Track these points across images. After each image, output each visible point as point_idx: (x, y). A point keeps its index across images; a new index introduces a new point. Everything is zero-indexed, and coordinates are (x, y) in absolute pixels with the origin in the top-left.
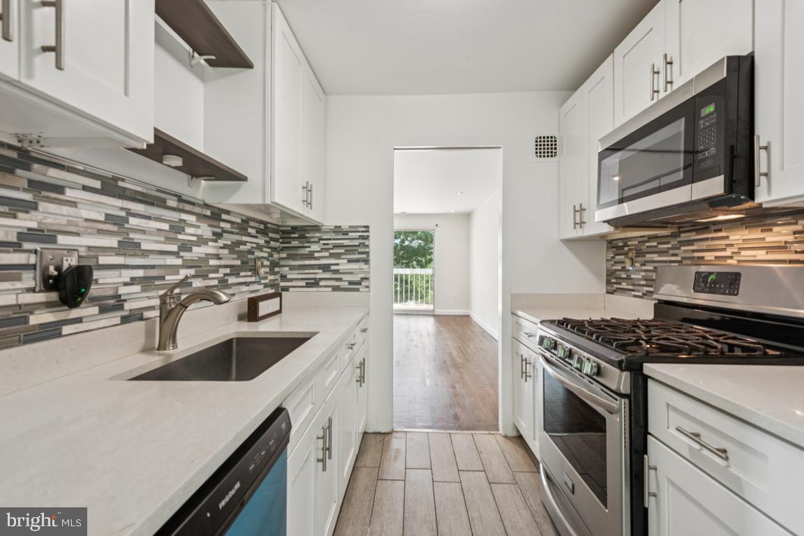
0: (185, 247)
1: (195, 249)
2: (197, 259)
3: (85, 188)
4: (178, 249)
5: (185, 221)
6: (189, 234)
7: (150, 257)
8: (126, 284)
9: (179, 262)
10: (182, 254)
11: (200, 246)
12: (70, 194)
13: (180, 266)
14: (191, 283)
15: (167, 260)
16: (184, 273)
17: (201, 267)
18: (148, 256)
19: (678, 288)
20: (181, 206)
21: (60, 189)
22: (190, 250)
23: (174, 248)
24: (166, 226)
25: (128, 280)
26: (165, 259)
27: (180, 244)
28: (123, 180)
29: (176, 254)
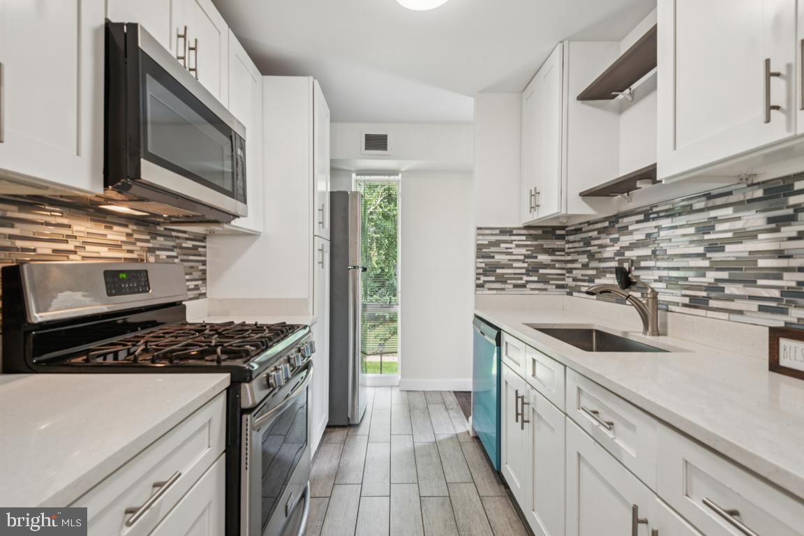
0: (716, 247)
1: (728, 248)
2: (734, 259)
3: (638, 222)
4: (704, 250)
5: (716, 218)
6: (722, 231)
7: (674, 260)
8: (655, 281)
9: (706, 263)
10: (709, 255)
11: (741, 242)
12: (631, 228)
13: (707, 268)
14: (724, 288)
15: (690, 262)
16: (711, 277)
17: (741, 269)
18: (673, 259)
19: (84, 296)
20: (711, 203)
21: (626, 227)
22: (722, 249)
23: (701, 250)
24: (692, 230)
25: (657, 278)
26: (688, 261)
27: (707, 244)
28: (656, 206)
29: (702, 256)
